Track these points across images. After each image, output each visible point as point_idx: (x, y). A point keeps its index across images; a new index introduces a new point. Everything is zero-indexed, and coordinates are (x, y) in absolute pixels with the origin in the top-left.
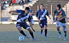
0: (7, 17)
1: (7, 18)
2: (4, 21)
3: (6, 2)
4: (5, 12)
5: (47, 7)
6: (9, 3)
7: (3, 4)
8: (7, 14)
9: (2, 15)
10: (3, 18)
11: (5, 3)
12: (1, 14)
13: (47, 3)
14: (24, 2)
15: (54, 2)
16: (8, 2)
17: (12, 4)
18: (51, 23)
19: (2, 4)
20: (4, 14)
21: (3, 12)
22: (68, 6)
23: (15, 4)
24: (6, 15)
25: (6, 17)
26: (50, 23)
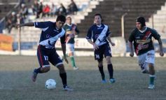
0: (33, 40)
1: (31, 43)
2: (25, 49)
3: (30, 11)
4: (28, 30)
5: (113, 22)
6: (36, 13)
7: (25, 15)
8: (32, 35)
9: (22, 36)
10: (25, 43)
11: (27, 13)
12: (20, 35)
13: (114, 13)
14: (67, 11)
15: (129, 10)
16: (34, 10)
17: (41, 14)
18: (122, 55)
19: (21, 14)
20: (25, 35)
21: (24, 31)
22: (156, 19)
23: (48, 15)
24: (29, 36)
25: (30, 40)
26: (119, 54)
